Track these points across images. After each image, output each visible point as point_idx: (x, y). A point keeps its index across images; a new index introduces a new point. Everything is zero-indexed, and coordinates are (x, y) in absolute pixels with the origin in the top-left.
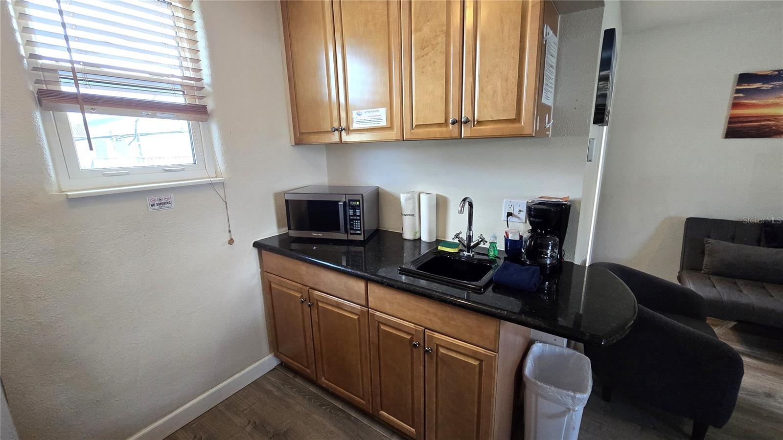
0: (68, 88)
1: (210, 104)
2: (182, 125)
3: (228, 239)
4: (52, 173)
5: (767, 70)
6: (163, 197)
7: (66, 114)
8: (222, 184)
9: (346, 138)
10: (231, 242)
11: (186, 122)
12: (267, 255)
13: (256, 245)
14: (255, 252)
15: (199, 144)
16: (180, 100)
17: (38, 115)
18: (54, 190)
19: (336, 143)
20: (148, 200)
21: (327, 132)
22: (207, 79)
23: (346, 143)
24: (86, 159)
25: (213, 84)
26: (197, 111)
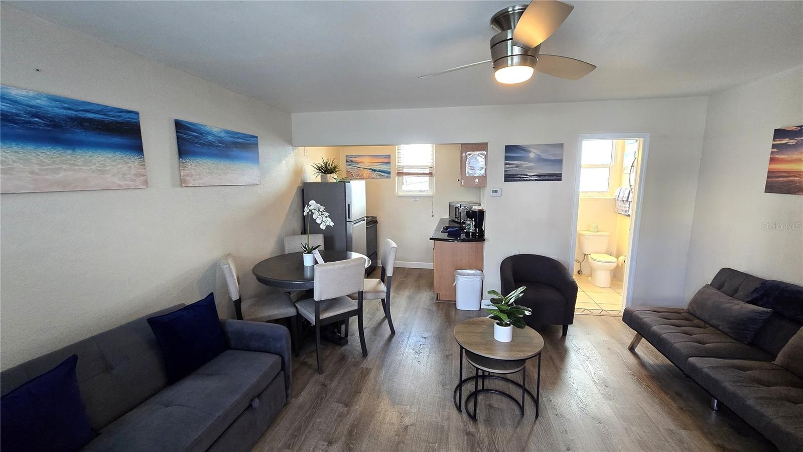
0: (405, 171)
1: (434, 172)
2: (427, 178)
4: (396, 189)
5: (792, 126)
6: (416, 199)
7: (403, 178)
8: (433, 196)
10: (433, 216)
13: (441, 219)
15: (430, 184)
16: (428, 172)
17: (396, 177)
18: (396, 194)
20: (413, 199)
22: (434, 165)
24: (406, 188)
25: (435, 167)
26: (430, 174)
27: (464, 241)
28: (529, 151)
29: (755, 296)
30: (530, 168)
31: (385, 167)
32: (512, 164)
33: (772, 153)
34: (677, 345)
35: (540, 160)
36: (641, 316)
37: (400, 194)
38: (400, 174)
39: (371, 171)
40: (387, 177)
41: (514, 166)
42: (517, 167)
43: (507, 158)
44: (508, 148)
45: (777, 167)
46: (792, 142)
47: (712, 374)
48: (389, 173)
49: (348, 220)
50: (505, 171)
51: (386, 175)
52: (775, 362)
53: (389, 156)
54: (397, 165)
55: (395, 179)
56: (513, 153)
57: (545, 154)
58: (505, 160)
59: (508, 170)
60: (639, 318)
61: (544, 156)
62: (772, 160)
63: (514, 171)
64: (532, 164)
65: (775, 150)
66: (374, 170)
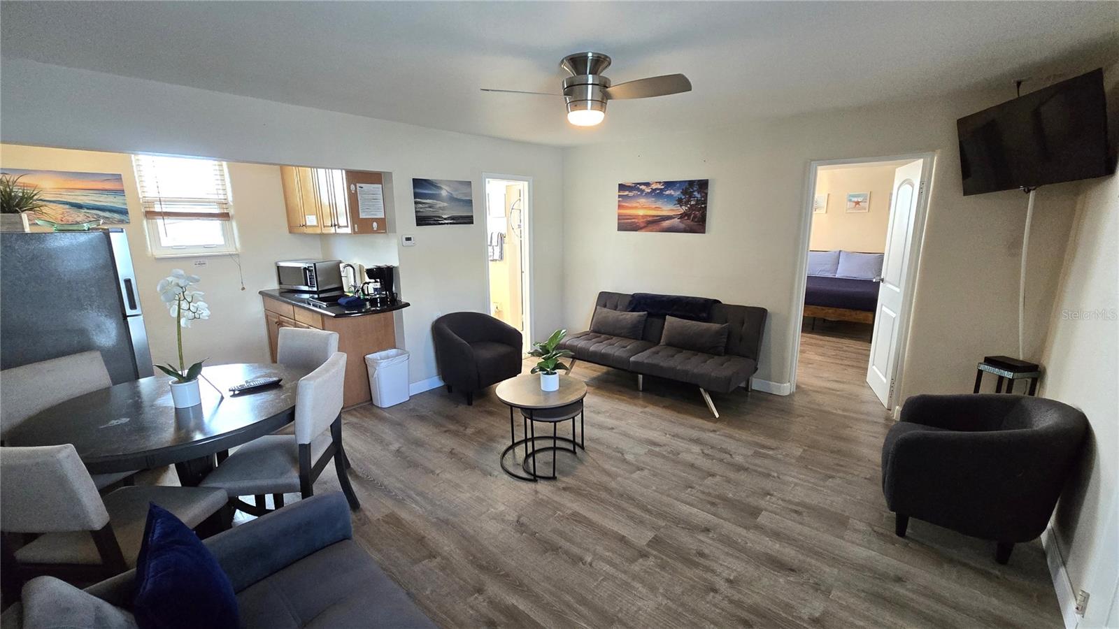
0: (157, 208)
1: (232, 212)
2: (216, 224)
3: (241, 287)
4: (149, 247)
6: (202, 260)
7: (156, 222)
8: (238, 255)
9: (339, 231)
10: (243, 289)
11: (219, 222)
12: (269, 300)
13: (260, 293)
14: (260, 297)
15: (226, 233)
16: (216, 211)
17: (145, 222)
18: (149, 254)
19: (334, 234)
20: (194, 261)
21: (328, 226)
22: (230, 198)
23: (338, 234)
24: (165, 242)
25: (233, 201)
26: (225, 216)
27: (368, 312)
28: (439, 188)
29: (633, 306)
30: (443, 209)
31: (108, 200)
32: (424, 203)
33: (619, 201)
34: (616, 354)
35: (452, 199)
36: (575, 344)
37: (159, 254)
38: (150, 214)
39: (67, 206)
40: (122, 222)
41: (427, 206)
42: (430, 207)
43: (416, 195)
44: (417, 183)
45: (624, 212)
46: (631, 194)
47: (650, 361)
48: (124, 212)
49: (129, 311)
50: (416, 212)
51: (117, 216)
52: (661, 344)
53: (118, 178)
54: (140, 196)
55: (142, 225)
56: (426, 189)
57: (457, 193)
58: (415, 198)
59: (421, 210)
60: (574, 346)
61: (455, 195)
62: (620, 207)
63: (428, 212)
64: (445, 204)
65: (620, 199)
66: (79, 206)
